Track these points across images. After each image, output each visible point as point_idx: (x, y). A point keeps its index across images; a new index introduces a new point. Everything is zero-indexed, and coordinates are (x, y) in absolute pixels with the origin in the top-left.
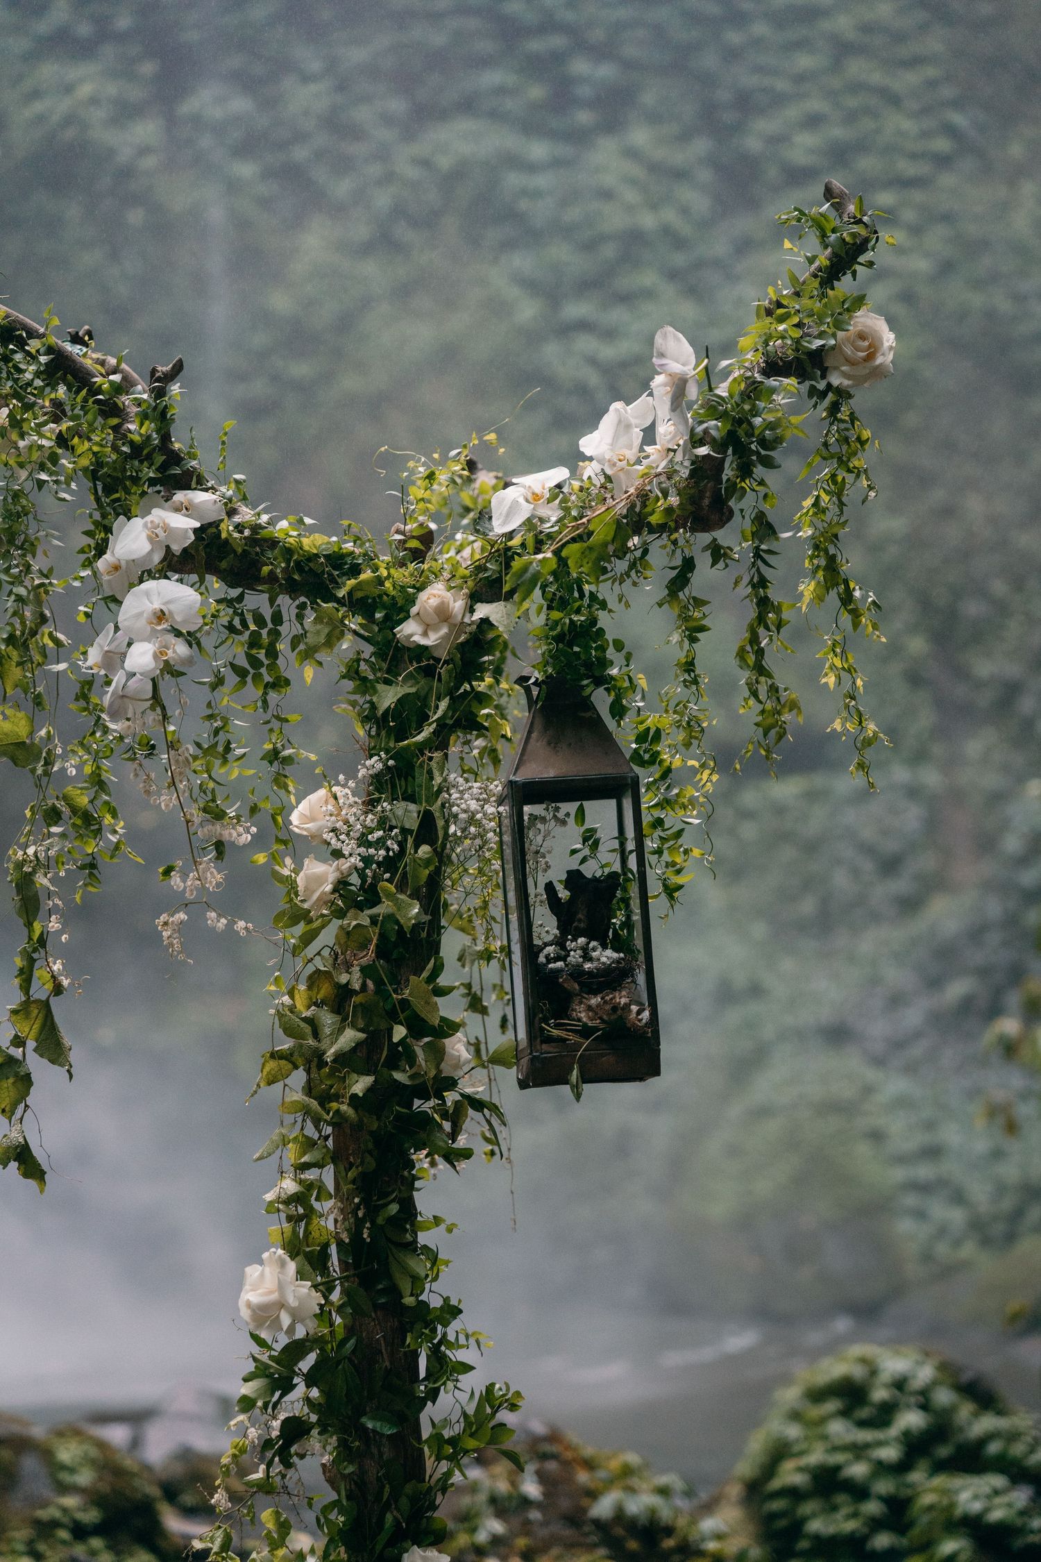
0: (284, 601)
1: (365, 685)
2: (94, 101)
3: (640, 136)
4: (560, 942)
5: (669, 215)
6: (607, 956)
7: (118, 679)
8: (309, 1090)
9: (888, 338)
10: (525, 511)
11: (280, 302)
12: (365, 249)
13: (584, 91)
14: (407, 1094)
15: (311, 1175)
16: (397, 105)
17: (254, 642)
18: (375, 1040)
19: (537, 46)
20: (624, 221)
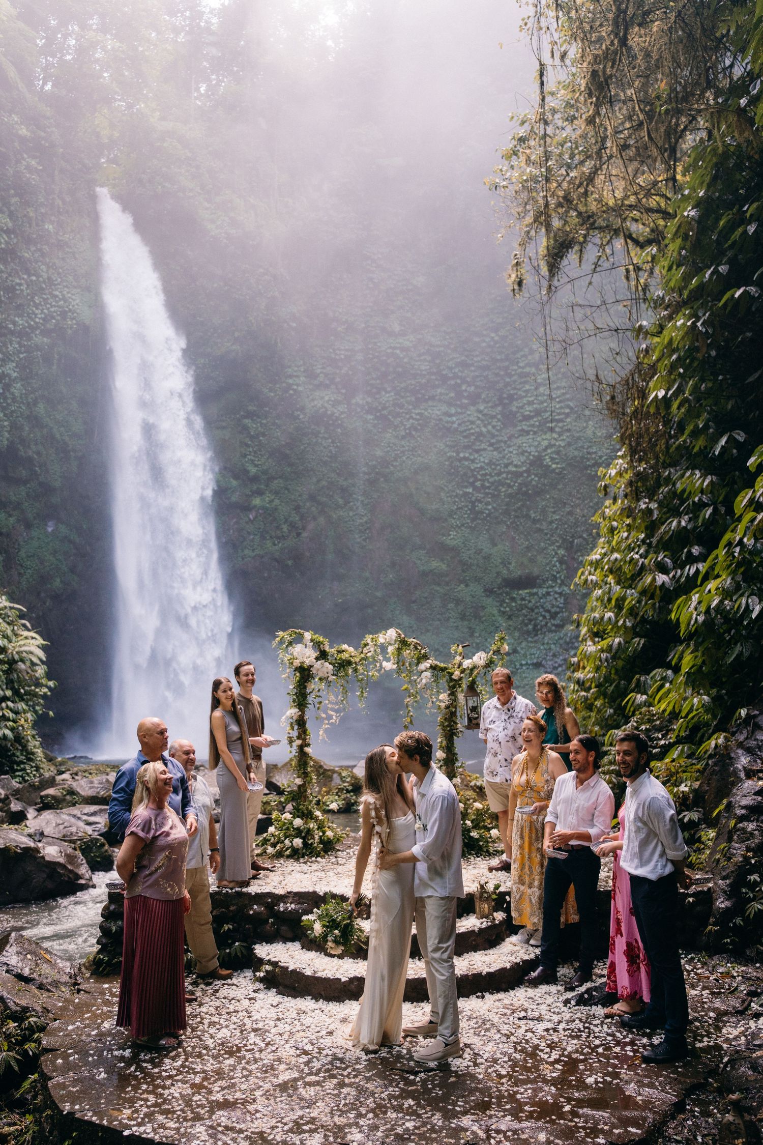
0: (440, 673)
1: (448, 683)
2: (329, 400)
4: (471, 713)
5: (490, 428)
11: (379, 453)
12: (403, 437)
13: (465, 394)
14: (453, 730)
16: (413, 399)
17: (436, 678)
18: (449, 724)
19: (453, 382)
20: (477, 430)
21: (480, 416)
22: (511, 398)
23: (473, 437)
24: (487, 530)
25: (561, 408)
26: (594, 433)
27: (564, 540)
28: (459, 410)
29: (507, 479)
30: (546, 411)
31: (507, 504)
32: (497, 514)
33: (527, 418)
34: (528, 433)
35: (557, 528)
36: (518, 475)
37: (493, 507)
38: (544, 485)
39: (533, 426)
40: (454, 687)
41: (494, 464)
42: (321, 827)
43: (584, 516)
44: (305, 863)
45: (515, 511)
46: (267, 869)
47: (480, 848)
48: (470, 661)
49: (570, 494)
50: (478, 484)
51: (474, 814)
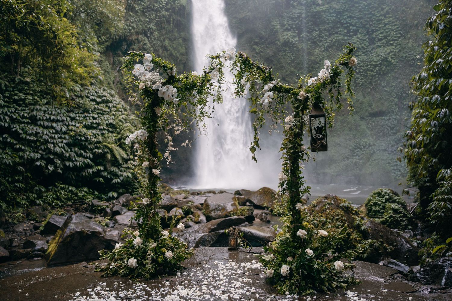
0: (284, 94)
1: (294, 104)
2: (290, 36)
3: (359, 36)
4: (316, 135)
5: (363, 45)
6: (321, 136)
7: (264, 104)
8: (287, 152)
9: (356, 61)
10: (312, 82)
13: (351, 31)
14: (298, 152)
15: (287, 161)
16: (328, 34)
17: (281, 98)
18: (294, 146)
19: (346, 25)
22: (373, 31)
24: (362, 91)
25: (396, 34)
26: (412, 45)
27: (397, 95)
28: (349, 38)
29: (371, 68)
30: (389, 36)
31: (371, 79)
32: (366, 84)
33: (380, 40)
34: (380, 47)
35: (394, 89)
36: (376, 66)
37: (365, 81)
38: (388, 70)
39: (383, 43)
41: (365, 61)
43: (407, 83)
45: (374, 82)
48: (315, 78)
49: (400, 74)
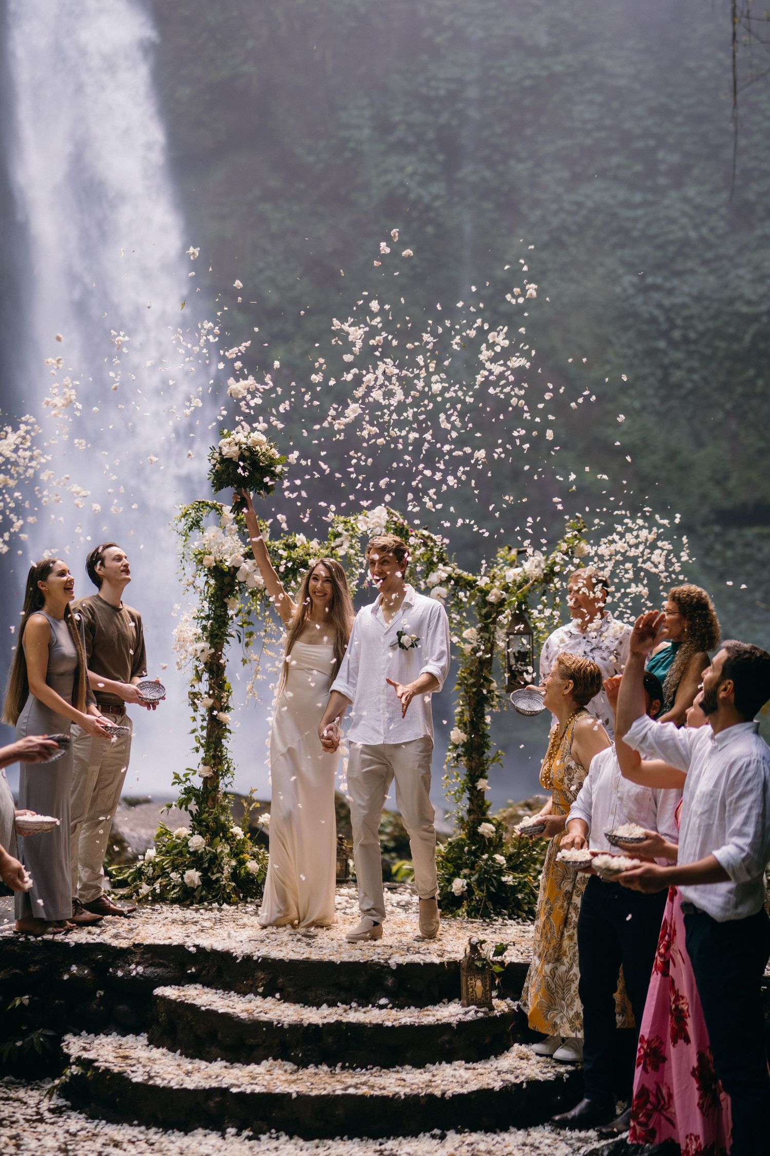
1: (480, 608)
3: (691, 192)
5: (704, 231)
8: (465, 690)
10: (513, 576)
13: (663, 167)
15: (465, 707)
16: (566, 174)
19: (640, 145)
20: (680, 234)
21: (688, 208)
23: (672, 249)
28: (650, 197)
40: (487, 616)
42: (236, 853)
44: (197, 910)
45: (743, 385)
46: (121, 914)
47: (518, 904)
48: (519, 570)
50: (677, 335)
51: (514, 846)
